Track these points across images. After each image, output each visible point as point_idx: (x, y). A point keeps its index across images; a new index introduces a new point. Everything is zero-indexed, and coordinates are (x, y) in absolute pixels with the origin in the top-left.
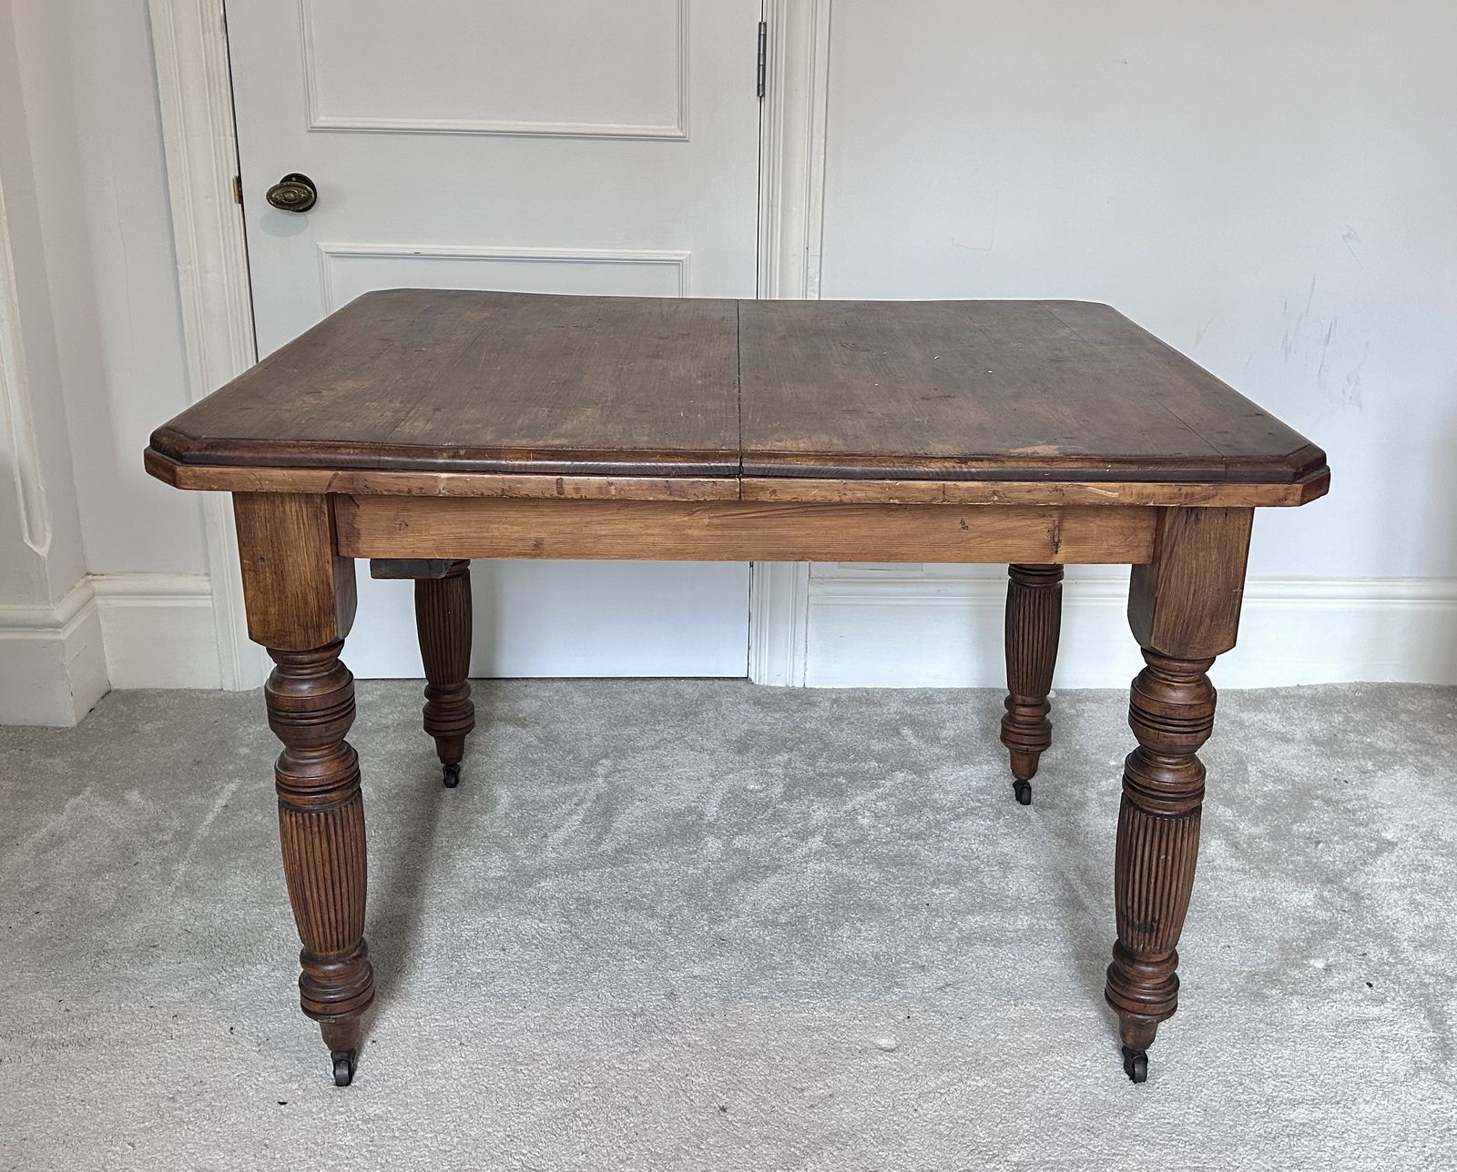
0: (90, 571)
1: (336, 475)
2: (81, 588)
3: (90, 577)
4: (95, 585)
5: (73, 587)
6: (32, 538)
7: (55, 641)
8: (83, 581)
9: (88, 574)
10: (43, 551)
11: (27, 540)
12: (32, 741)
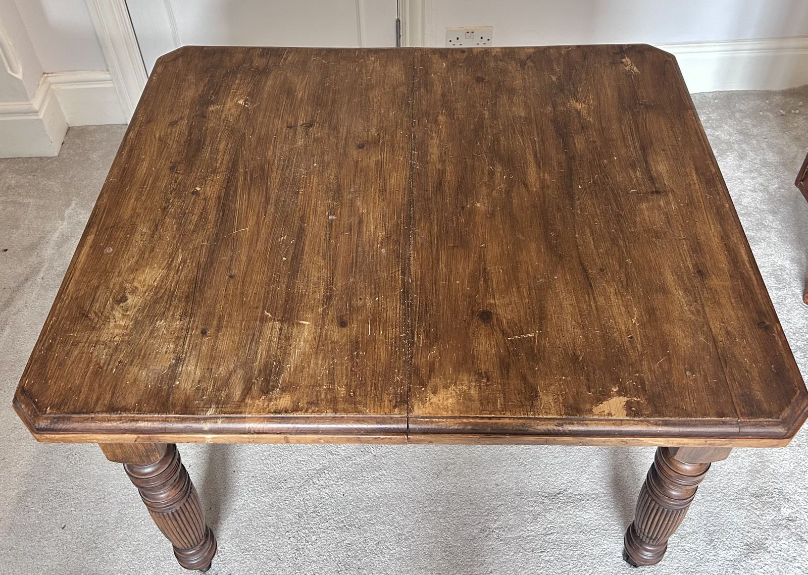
0: (45, 72)
1: (138, 437)
2: (43, 84)
3: (46, 75)
4: (50, 79)
5: (39, 85)
6: (12, 69)
7: (37, 119)
8: (42, 79)
9: (44, 73)
10: (19, 76)
11: (9, 71)
12: (38, 169)
